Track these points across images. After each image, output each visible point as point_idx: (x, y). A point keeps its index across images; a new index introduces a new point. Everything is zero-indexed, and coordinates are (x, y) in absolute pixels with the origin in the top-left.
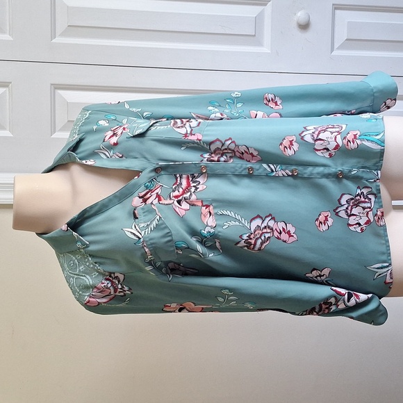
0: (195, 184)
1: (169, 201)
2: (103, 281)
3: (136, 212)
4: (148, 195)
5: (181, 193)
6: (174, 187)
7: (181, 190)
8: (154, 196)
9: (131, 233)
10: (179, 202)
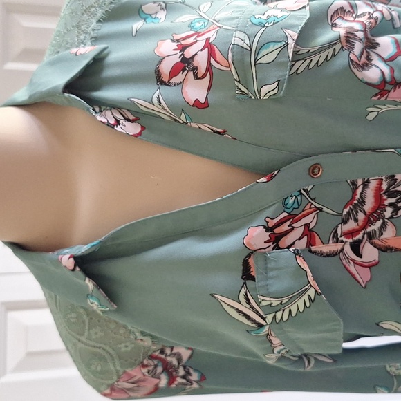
0: (393, 200)
1: (332, 247)
2: (145, 362)
3: (251, 261)
4: (285, 227)
5: (360, 223)
6: (345, 212)
7: (361, 216)
8: (299, 232)
9: (237, 310)
10: (356, 248)
